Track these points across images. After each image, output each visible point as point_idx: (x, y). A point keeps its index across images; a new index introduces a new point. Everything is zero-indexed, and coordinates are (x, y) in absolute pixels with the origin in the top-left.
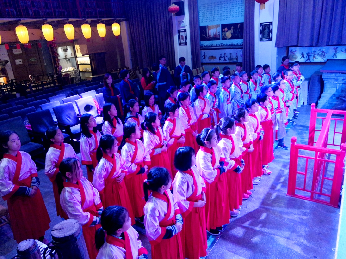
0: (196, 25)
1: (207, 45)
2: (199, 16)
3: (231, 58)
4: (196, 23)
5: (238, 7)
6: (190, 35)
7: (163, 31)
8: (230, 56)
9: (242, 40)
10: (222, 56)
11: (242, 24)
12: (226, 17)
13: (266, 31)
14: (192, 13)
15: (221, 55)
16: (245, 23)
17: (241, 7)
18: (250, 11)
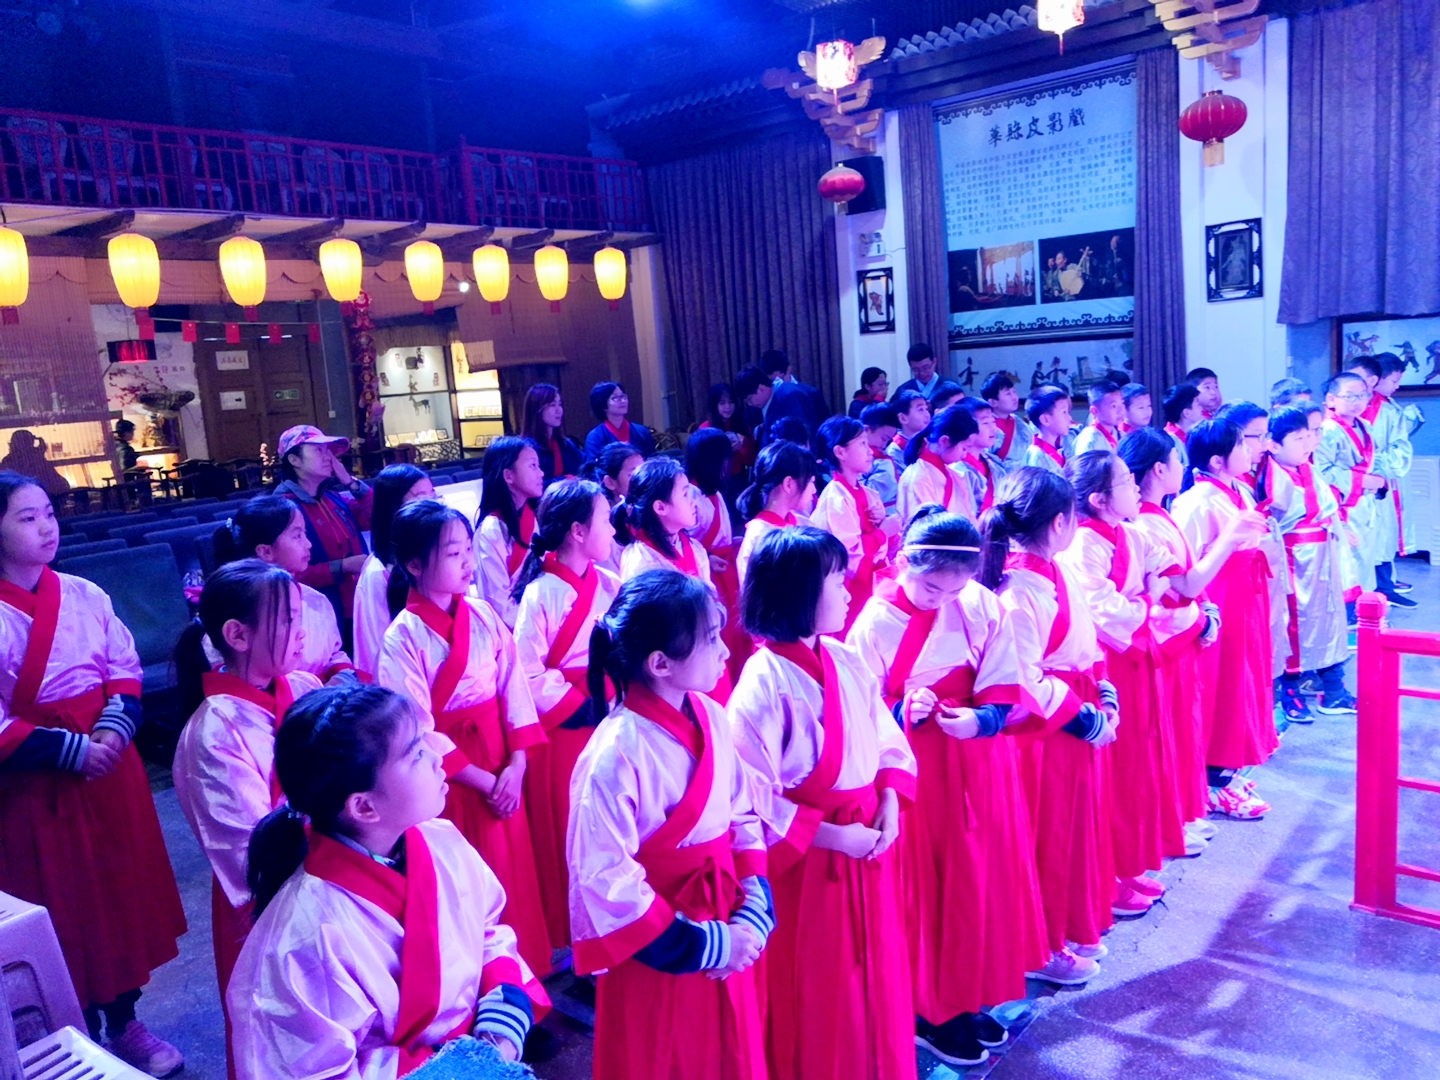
0: (931, 248)
1: (979, 328)
2: (947, 209)
3: (1085, 377)
4: (932, 238)
5: (1106, 168)
6: (909, 289)
7: (798, 276)
8: (1080, 370)
9: (1131, 299)
10: (1045, 370)
11: (1126, 235)
12: (1059, 212)
13: (1237, 257)
14: (918, 201)
15: (1039, 365)
16: (1140, 229)
17: (1120, 165)
18: (1159, 178)
